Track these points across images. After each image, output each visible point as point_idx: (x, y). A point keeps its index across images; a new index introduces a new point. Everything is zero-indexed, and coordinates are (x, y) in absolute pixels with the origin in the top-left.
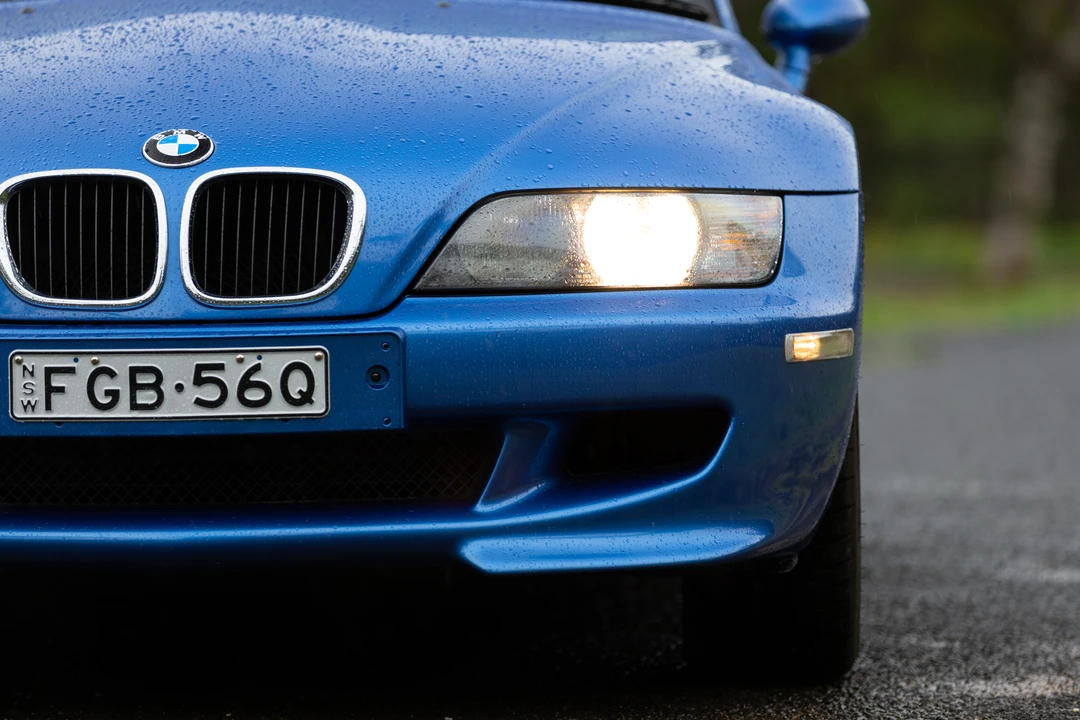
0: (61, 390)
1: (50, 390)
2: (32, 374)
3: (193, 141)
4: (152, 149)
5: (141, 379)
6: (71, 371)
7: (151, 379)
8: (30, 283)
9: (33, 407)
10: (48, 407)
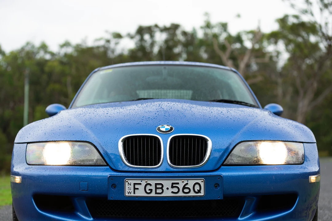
0: (138, 189)
1: (135, 189)
2: (130, 185)
3: (169, 127)
4: (159, 129)
5: (158, 186)
6: (140, 184)
7: (160, 186)
8: (129, 162)
9: (130, 193)
10: (134, 193)
